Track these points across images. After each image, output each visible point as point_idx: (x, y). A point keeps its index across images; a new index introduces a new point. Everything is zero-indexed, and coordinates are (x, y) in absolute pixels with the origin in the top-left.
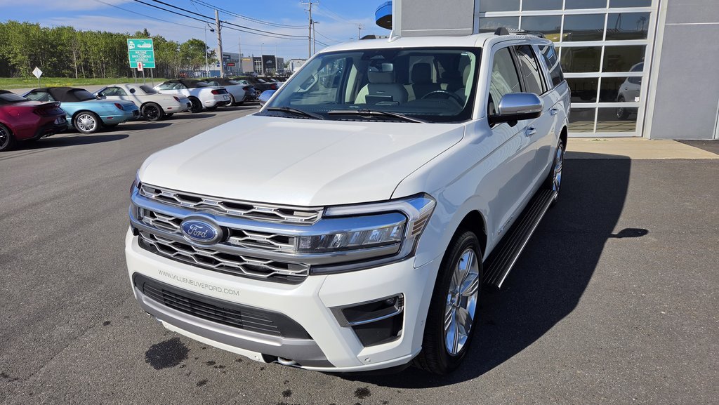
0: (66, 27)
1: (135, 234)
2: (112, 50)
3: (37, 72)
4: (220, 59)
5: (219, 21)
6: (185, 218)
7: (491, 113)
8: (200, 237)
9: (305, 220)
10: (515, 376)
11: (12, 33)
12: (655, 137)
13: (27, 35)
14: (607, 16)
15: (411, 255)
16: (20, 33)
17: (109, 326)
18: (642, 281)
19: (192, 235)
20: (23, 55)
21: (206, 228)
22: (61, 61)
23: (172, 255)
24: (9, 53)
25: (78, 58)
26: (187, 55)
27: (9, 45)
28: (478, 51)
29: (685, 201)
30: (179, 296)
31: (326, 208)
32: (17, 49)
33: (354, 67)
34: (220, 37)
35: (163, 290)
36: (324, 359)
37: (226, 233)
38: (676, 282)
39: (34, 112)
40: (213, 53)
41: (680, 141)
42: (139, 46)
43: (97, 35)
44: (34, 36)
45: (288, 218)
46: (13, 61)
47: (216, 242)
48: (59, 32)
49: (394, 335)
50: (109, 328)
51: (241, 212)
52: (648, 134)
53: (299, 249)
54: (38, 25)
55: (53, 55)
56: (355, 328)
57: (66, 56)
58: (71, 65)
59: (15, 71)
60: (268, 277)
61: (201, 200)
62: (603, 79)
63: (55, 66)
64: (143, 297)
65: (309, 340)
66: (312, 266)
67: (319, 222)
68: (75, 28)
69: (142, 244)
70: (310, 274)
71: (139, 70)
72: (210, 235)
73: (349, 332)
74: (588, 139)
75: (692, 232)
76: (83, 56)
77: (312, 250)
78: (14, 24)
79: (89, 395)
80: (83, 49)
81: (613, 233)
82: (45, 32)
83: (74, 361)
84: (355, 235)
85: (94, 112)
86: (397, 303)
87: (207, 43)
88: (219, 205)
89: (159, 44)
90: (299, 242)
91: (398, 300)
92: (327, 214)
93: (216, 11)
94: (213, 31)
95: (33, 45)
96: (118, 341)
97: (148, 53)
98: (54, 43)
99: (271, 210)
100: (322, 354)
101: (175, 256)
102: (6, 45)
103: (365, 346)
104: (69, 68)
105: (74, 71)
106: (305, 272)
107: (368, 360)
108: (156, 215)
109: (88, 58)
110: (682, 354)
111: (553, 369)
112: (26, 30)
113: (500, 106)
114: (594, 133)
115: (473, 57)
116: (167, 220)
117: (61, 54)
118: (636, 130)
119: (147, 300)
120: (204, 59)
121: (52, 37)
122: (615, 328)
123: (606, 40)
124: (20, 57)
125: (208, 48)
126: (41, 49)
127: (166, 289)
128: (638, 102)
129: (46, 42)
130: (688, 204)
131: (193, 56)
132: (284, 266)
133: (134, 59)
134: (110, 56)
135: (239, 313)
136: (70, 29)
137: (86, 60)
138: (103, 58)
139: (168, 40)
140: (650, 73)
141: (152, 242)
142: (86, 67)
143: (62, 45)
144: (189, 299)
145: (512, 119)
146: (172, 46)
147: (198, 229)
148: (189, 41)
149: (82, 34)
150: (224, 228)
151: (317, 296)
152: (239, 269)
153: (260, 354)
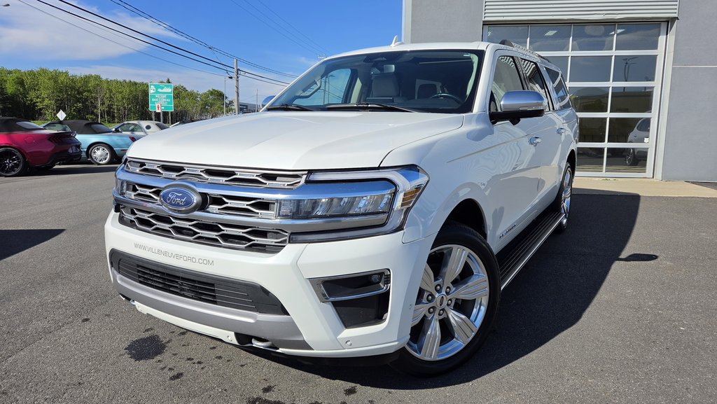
0: (93, 75)
1: (116, 211)
2: (136, 98)
3: (61, 115)
4: (237, 109)
5: (238, 70)
6: (166, 188)
7: (493, 110)
8: (178, 205)
9: (288, 185)
10: (518, 382)
11: (42, 79)
12: (666, 178)
13: (56, 82)
14: (613, 57)
15: (400, 228)
16: (49, 79)
17: (88, 322)
18: (658, 300)
19: (171, 204)
20: (50, 100)
21: (185, 194)
22: (86, 107)
23: (150, 229)
24: (38, 98)
25: (103, 104)
26: (206, 104)
27: (38, 90)
28: (481, 54)
29: (700, 232)
30: (153, 271)
31: (310, 172)
32: (44, 94)
33: (358, 80)
34: (238, 84)
35: (138, 266)
36: (301, 339)
37: (206, 201)
38: (695, 302)
39: (49, 139)
40: (231, 102)
41: (693, 183)
42: (160, 90)
43: (122, 84)
44: (62, 83)
45: (269, 183)
46: (40, 106)
47: (194, 209)
48: (86, 79)
49: (379, 318)
50: (87, 325)
51: (223, 180)
52: (659, 175)
53: (279, 215)
54: (67, 73)
55: (78, 100)
56: (335, 304)
57: (91, 102)
58: (95, 111)
59: (40, 114)
60: (246, 247)
61: (184, 170)
62: (611, 119)
63: (79, 111)
64: (119, 276)
65: (286, 316)
66: (292, 234)
67: (302, 186)
68: (102, 76)
69: (122, 220)
70: (289, 242)
71: (157, 111)
72: (188, 203)
73: (329, 308)
74: (597, 179)
75: (709, 259)
76: (107, 102)
78: (44, 71)
79: (54, 384)
80: (108, 95)
81: (620, 257)
82: (72, 80)
83: (44, 352)
84: (343, 201)
85: (108, 145)
86: (383, 280)
87: (226, 94)
88: (202, 174)
89: (179, 93)
90: (280, 207)
91: (384, 276)
92: (312, 179)
93: (235, 60)
94: (231, 78)
95: (61, 91)
96: (94, 336)
97: (168, 97)
98: (81, 90)
99: (253, 176)
100: (299, 333)
101: (154, 230)
102: (35, 90)
103: (346, 328)
104: (93, 113)
105: (97, 116)
106: (284, 241)
107: (349, 343)
108: (138, 188)
109: (112, 105)
110: (704, 367)
111: (562, 377)
112: (55, 77)
113: (502, 103)
114: (604, 173)
115: (475, 59)
116: (147, 192)
117: (86, 100)
118: (647, 171)
119: (121, 280)
120: (223, 108)
121: (79, 84)
122: (630, 341)
123: (613, 81)
124: (47, 102)
125: (226, 98)
126: (68, 95)
127: (141, 264)
128: (648, 143)
129: (73, 88)
130: (704, 234)
131: (212, 105)
132: (263, 234)
133: (154, 103)
134: (132, 103)
135: (213, 285)
136: (97, 78)
137: (110, 107)
138: (126, 105)
139: (189, 89)
140: (658, 115)
141: (132, 217)
142: (109, 113)
143: (89, 91)
144: (163, 273)
145: (514, 117)
146: (192, 96)
147: (177, 197)
148: (209, 91)
149: (108, 82)
150: (204, 195)
151: (295, 266)
152: (216, 240)
153: (233, 333)
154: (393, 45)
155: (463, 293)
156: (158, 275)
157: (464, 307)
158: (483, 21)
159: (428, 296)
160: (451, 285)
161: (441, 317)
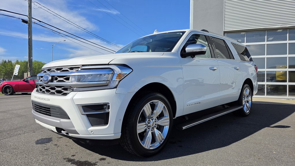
6: (44, 75)
8: (45, 81)
9: (75, 71)
15: (116, 87)
21: (47, 77)
30: (38, 105)
31: (83, 66)
35: (35, 105)
36: (74, 129)
37: (53, 79)
45: (71, 71)
47: (49, 82)
51: (59, 71)
60: (61, 94)
61: (51, 70)
65: (69, 120)
70: (72, 91)
72: (47, 79)
73: (85, 117)
77: (79, 81)
81: (270, 126)
88: (55, 70)
91: (107, 106)
92: (82, 68)
99: (67, 69)
100: (74, 127)
103: (92, 126)
107: (92, 132)
113: (186, 49)
114: (287, 97)
132: (67, 89)
135: (49, 109)
141: (39, 89)
147: (45, 78)
150: (53, 77)
151: (72, 99)
152: (54, 93)
153: (55, 127)
154: (154, 33)
155: (160, 122)
156: (39, 107)
157: (160, 128)
158: (224, 32)
159: (148, 121)
160: (156, 119)
161: (152, 131)
